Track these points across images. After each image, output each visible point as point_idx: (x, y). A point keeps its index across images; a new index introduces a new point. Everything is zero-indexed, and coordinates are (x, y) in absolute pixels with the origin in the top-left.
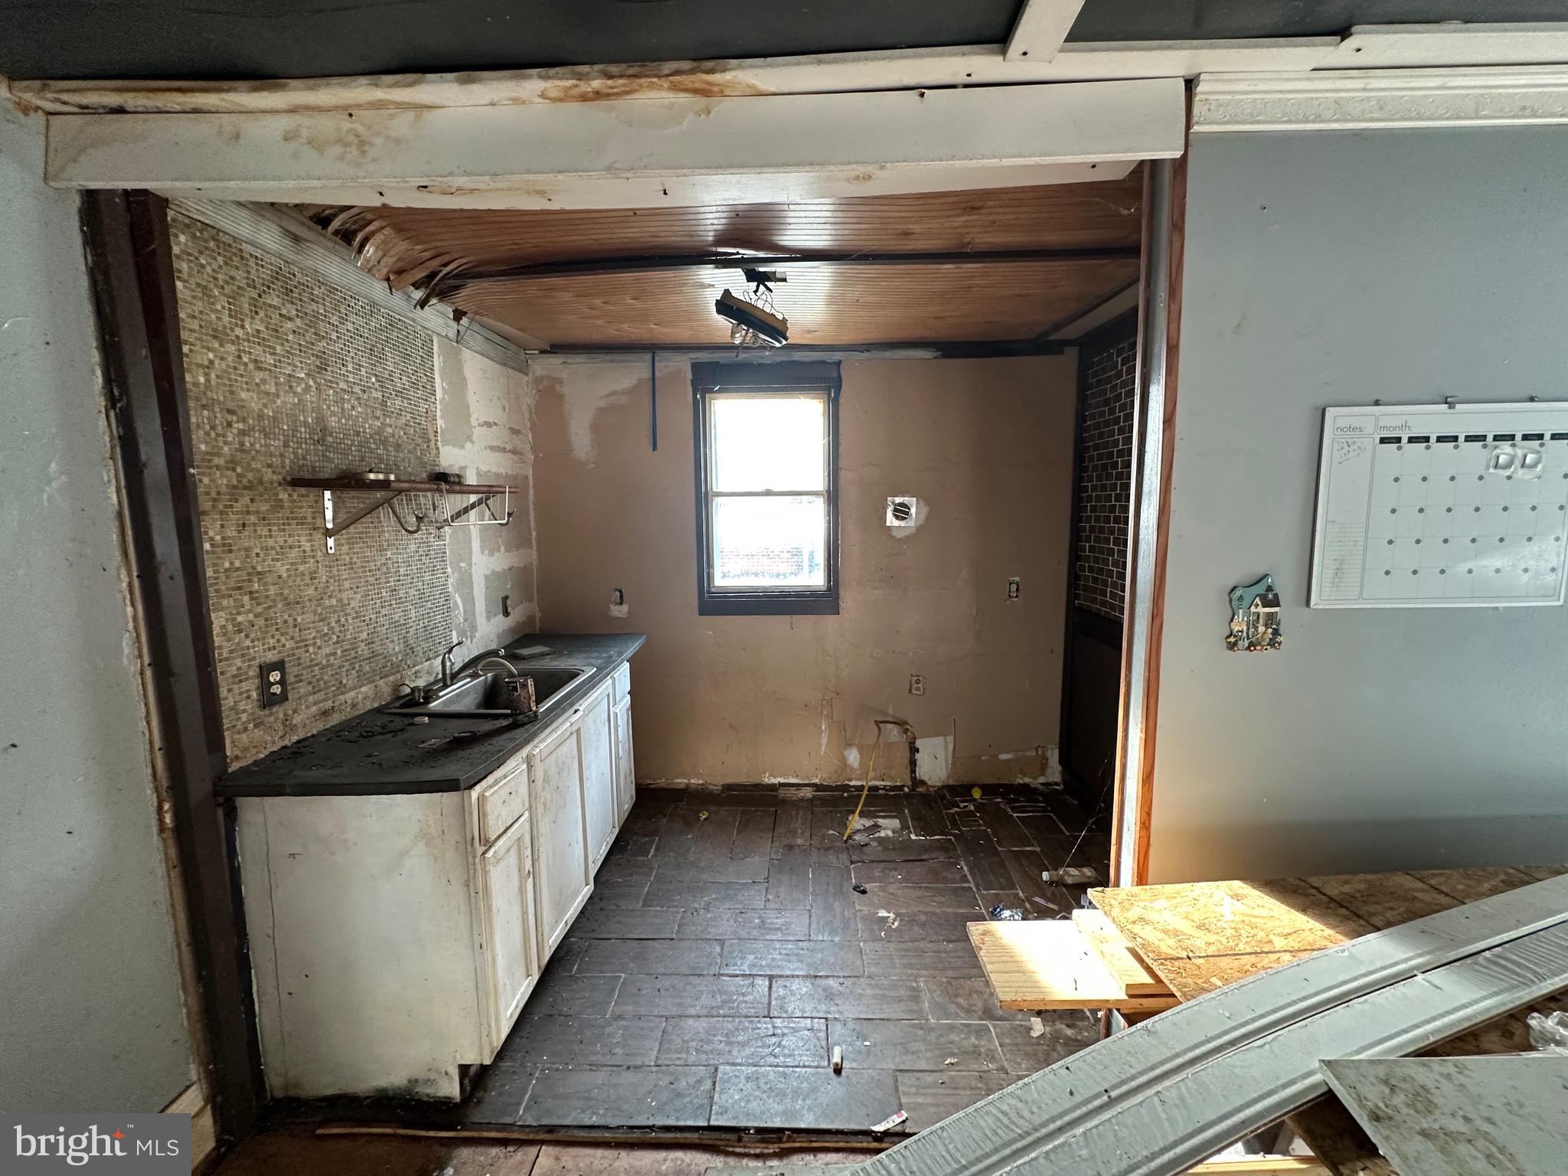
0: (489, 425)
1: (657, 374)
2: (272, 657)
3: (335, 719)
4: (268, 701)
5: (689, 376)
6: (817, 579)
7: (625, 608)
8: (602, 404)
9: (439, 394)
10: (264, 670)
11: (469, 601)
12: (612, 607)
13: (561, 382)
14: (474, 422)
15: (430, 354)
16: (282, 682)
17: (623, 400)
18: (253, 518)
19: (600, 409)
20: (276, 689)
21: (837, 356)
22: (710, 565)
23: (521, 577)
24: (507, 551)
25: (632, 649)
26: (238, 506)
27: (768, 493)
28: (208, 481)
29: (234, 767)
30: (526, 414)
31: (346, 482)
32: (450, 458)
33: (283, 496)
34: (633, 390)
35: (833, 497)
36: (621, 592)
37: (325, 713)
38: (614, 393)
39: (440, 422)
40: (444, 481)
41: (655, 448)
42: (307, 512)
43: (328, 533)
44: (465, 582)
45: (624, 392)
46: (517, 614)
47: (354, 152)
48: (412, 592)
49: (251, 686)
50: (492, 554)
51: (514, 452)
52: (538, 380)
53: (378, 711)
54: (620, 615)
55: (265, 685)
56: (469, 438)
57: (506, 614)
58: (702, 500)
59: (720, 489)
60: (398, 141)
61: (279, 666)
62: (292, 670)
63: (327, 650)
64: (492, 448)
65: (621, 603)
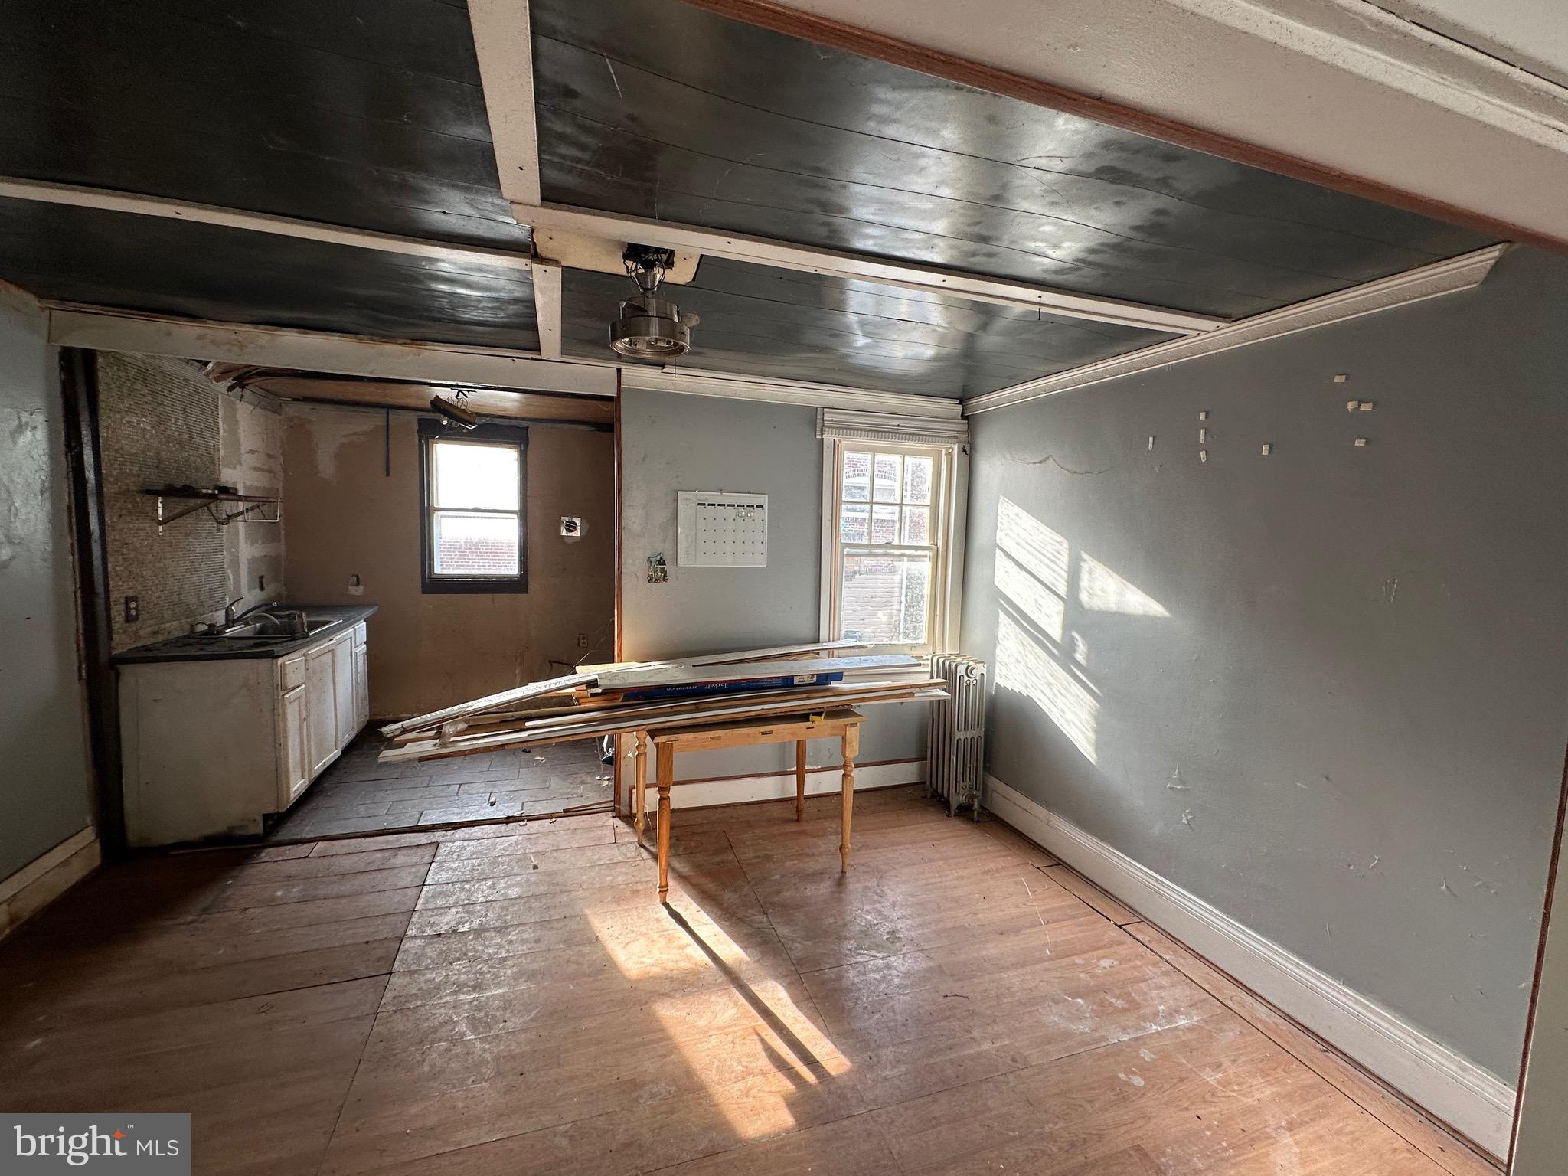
0: (252, 452)
1: (390, 423)
2: (131, 593)
3: (160, 638)
4: (129, 619)
5: (416, 427)
6: (512, 570)
7: (361, 589)
8: (344, 440)
9: (221, 431)
10: (128, 600)
11: (237, 575)
12: (350, 587)
13: (310, 421)
14: (243, 451)
15: (217, 406)
16: (136, 609)
17: (362, 439)
18: (124, 512)
19: (343, 444)
20: (133, 612)
21: (525, 424)
22: (431, 558)
23: (273, 562)
24: (263, 543)
25: (368, 613)
26: (119, 504)
27: (478, 510)
28: (109, 489)
29: (114, 653)
30: (279, 445)
31: (169, 492)
32: (228, 476)
33: (138, 500)
34: (371, 433)
35: (524, 514)
36: (357, 576)
37: (155, 633)
38: (355, 434)
39: (222, 452)
40: (228, 492)
41: (388, 474)
42: (149, 509)
43: (160, 523)
44: (235, 563)
45: (361, 434)
46: (270, 589)
47: (235, 349)
48: (203, 565)
49: (121, 607)
50: (253, 544)
51: (270, 471)
52: (289, 420)
53: (184, 637)
54: (356, 594)
55: (128, 609)
56: (239, 462)
57: (262, 588)
58: (425, 512)
59: (441, 506)
60: (262, 347)
61: (135, 599)
62: (141, 603)
63: (157, 595)
64: (255, 469)
65: (358, 584)
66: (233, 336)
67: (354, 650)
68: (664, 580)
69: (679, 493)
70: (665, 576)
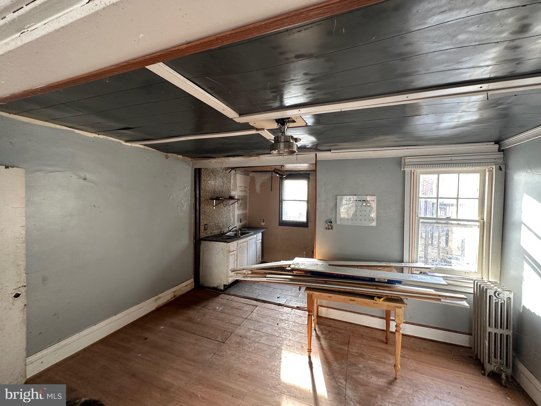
0: (240, 187)
1: (273, 176)
2: (206, 223)
3: (212, 234)
4: (205, 229)
6: (303, 219)
7: (264, 223)
8: (262, 182)
9: (232, 183)
10: (205, 225)
11: (234, 219)
12: (262, 223)
13: (255, 177)
14: (237, 186)
15: (231, 177)
16: (207, 227)
17: (266, 181)
18: (206, 204)
19: (262, 183)
20: (206, 228)
21: (309, 172)
22: (282, 215)
23: (245, 216)
24: (242, 210)
25: (263, 231)
26: (204, 202)
27: (295, 200)
28: (202, 199)
29: (201, 237)
30: (248, 184)
31: (217, 199)
32: (233, 193)
33: (209, 201)
34: (268, 179)
35: (308, 202)
36: (264, 220)
37: (211, 233)
38: (265, 180)
39: (232, 187)
40: (232, 198)
41: (271, 191)
42: (211, 203)
43: (214, 206)
44: (234, 216)
45: (266, 179)
46: (243, 223)
47: (221, 164)
48: (225, 216)
49: (203, 227)
50: (239, 210)
51: (245, 191)
52: (251, 177)
53: (218, 234)
54: (263, 224)
55: (205, 227)
56: (237, 190)
57: (241, 222)
58: (281, 201)
59: (285, 199)
60: (226, 162)
61: (207, 225)
62: (208, 226)
63: (212, 224)
64: (241, 191)
66: (221, 161)
67: (256, 242)
68: (331, 229)
69: (338, 196)
70: (332, 227)
